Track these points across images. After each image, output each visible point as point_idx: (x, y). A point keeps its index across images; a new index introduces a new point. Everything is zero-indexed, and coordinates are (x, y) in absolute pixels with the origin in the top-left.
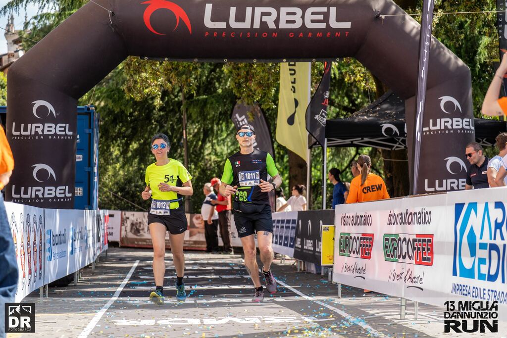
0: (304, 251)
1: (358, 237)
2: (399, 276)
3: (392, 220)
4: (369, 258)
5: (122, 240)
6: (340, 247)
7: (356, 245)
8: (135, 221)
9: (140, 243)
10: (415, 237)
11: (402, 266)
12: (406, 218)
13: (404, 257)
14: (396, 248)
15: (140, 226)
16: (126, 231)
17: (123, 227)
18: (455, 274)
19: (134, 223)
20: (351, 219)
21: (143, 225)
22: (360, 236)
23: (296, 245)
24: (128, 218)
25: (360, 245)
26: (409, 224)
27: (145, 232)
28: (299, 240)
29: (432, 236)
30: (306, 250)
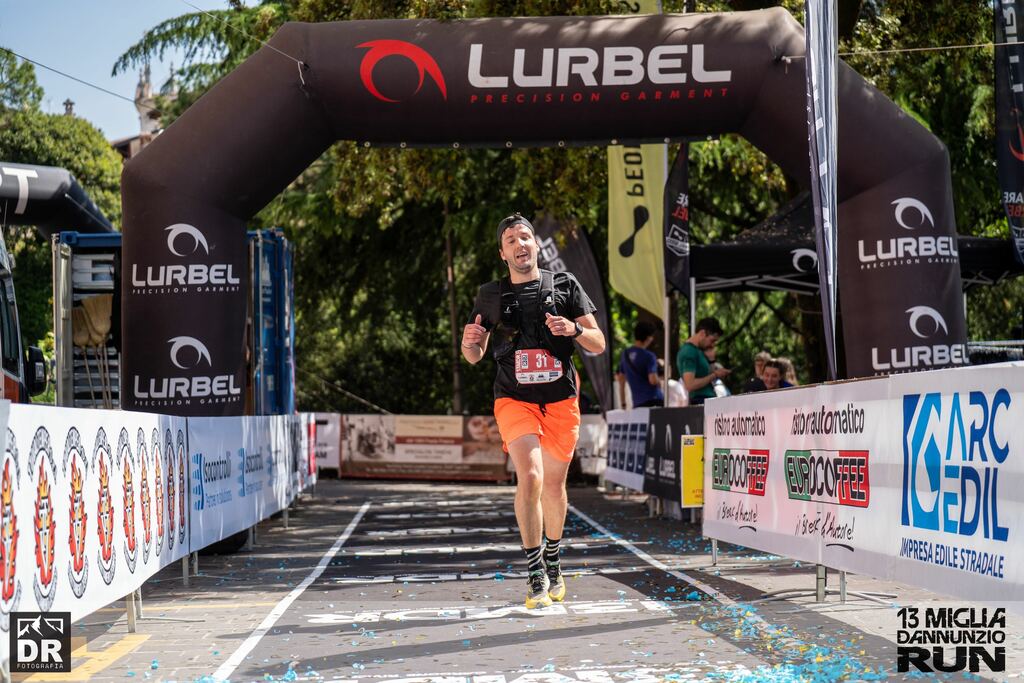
0: (661, 480)
1: (743, 456)
2: (813, 526)
3: (800, 425)
4: (762, 494)
5: (343, 464)
6: (714, 475)
7: (740, 471)
8: (366, 432)
9: (376, 470)
10: (837, 456)
11: (818, 508)
12: (821, 422)
13: (820, 492)
14: (806, 476)
15: (374, 440)
16: (350, 449)
17: (345, 443)
18: (905, 521)
19: (364, 435)
20: (732, 423)
21: (380, 437)
22: (747, 454)
23: (648, 470)
24: (352, 426)
25: (748, 471)
26: (827, 432)
27: (383, 451)
28: (652, 460)
29: (865, 453)
30: (662, 477)
